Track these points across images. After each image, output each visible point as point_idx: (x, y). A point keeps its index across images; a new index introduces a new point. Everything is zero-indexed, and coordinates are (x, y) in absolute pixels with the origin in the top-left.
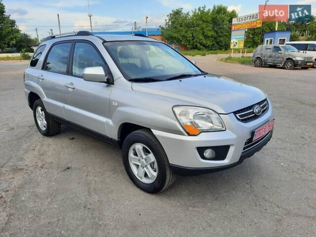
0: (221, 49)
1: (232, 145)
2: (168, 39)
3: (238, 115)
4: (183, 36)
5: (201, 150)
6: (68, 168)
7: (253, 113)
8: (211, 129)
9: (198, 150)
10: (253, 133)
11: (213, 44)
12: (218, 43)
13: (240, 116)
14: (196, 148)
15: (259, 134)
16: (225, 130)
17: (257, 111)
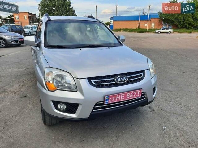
1: (80, 104)
3: (93, 81)
6: (25, 96)
7: (113, 81)
13: (95, 82)
14: (51, 100)
15: (115, 99)
16: (77, 91)
17: (119, 80)
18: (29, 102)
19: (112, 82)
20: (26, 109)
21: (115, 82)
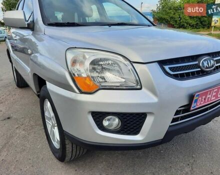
0: (203, 28)
1: (151, 113)
2: (158, 20)
3: (167, 68)
4: (172, 18)
5: (99, 117)
6: (9, 118)
7: (198, 66)
8: (121, 86)
9: (93, 117)
10: (191, 98)
11: (197, 24)
12: (201, 23)
13: (170, 68)
14: (90, 112)
15: (205, 99)
16: (141, 89)
17: (205, 64)
18: (17, 126)
19: (196, 68)
20: (15, 138)
21: (199, 69)
